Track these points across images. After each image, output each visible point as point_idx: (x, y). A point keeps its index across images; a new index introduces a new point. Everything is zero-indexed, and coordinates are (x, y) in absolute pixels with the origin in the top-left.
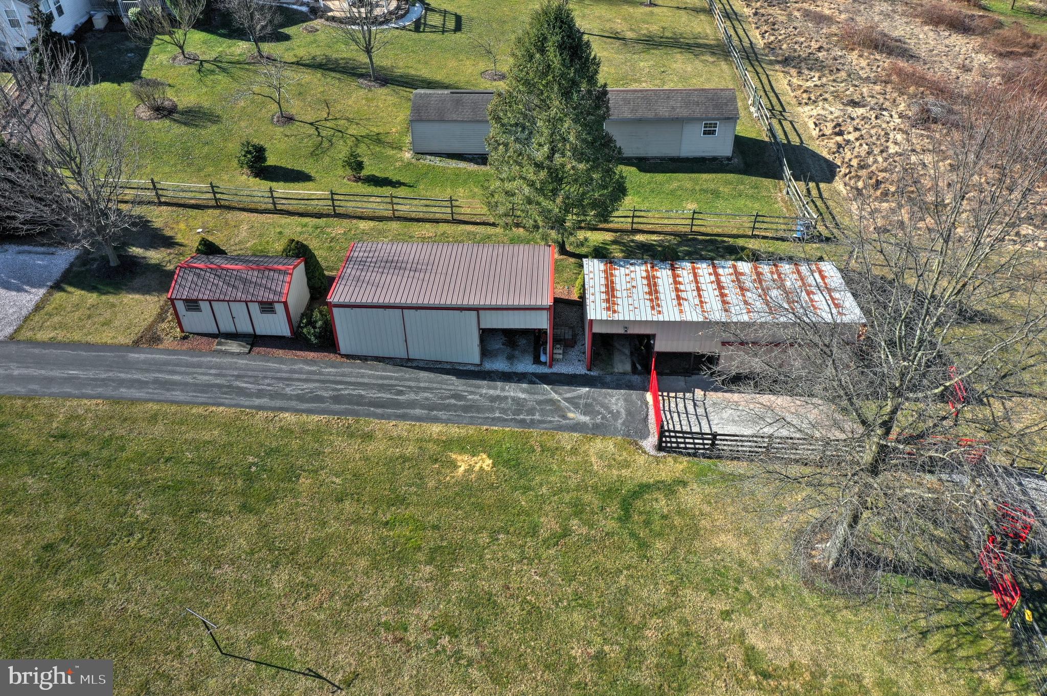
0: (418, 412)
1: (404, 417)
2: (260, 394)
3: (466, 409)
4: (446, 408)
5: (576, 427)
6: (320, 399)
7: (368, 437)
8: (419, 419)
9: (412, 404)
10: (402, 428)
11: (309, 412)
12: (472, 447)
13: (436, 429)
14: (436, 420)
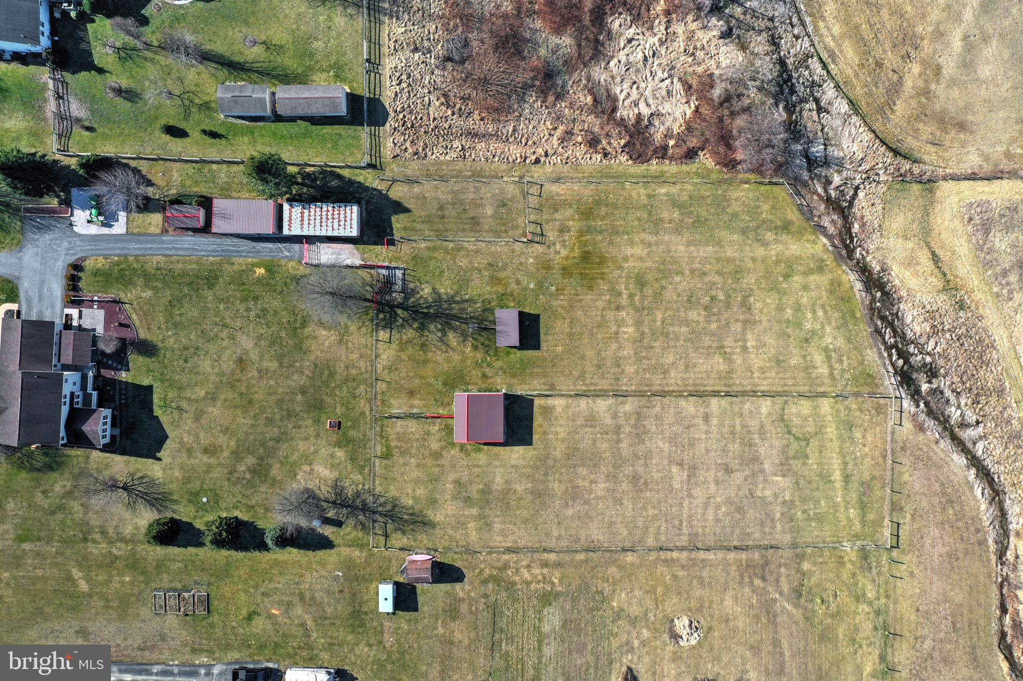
0: (244, 254)
1: (241, 256)
2: (202, 250)
3: (257, 252)
4: (251, 252)
5: (286, 257)
6: (217, 251)
7: (233, 264)
8: (245, 257)
9: (242, 252)
10: (240, 260)
11: (216, 256)
12: (259, 265)
13: (250, 260)
14: (249, 257)
